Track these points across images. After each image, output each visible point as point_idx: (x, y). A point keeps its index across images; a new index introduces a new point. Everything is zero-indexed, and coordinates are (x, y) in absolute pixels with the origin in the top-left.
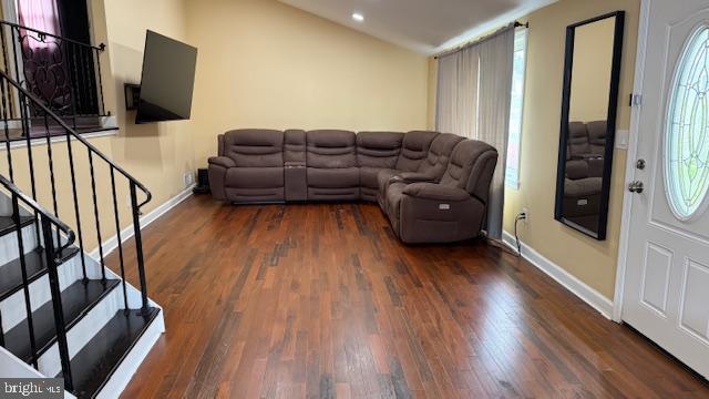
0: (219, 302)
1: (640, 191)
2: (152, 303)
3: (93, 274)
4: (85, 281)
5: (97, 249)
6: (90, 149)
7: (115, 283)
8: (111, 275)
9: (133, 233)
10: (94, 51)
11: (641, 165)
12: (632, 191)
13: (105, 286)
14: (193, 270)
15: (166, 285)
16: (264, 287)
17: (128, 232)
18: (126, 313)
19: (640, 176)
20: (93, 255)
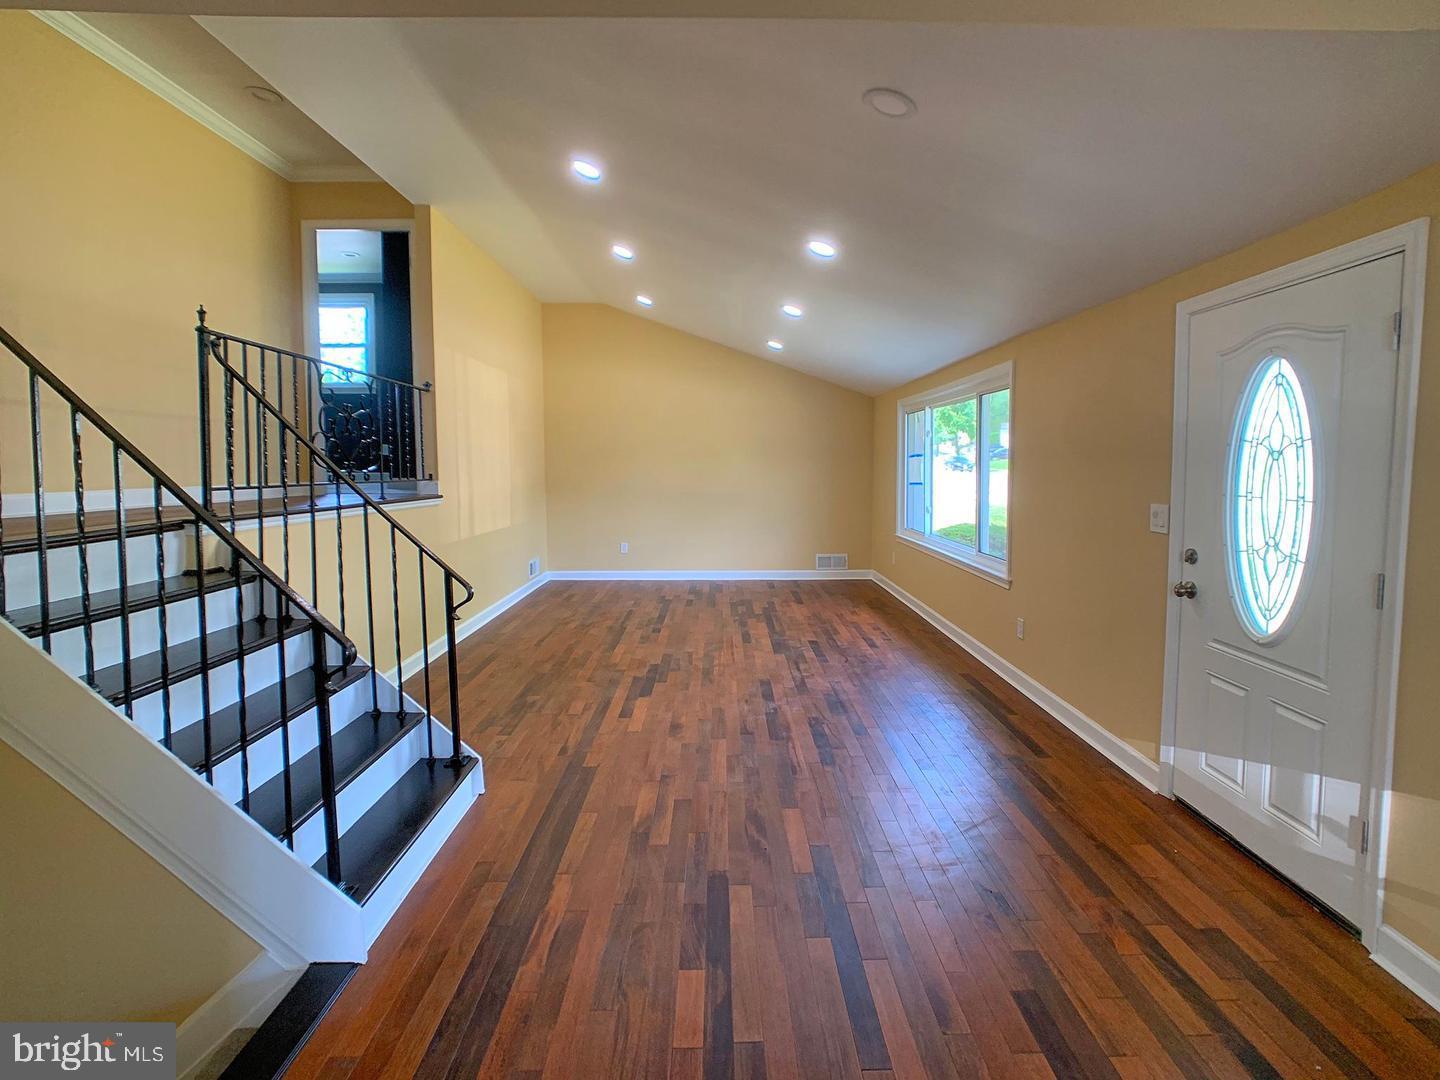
0: (563, 751)
1: (1191, 594)
2: (466, 749)
3: (387, 705)
4: (376, 715)
5: (396, 669)
6: (394, 526)
7: (417, 718)
8: (413, 705)
9: (446, 649)
10: (416, 392)
11: (1191, 558)
12: (1180, 595)
13: (402, 721)
14: (530, 699)
15: (490, 721)
16: (630, 729)
17: (439, 648)
18: (430, 763)
19: (1190, 575)
20: (388, 676)
